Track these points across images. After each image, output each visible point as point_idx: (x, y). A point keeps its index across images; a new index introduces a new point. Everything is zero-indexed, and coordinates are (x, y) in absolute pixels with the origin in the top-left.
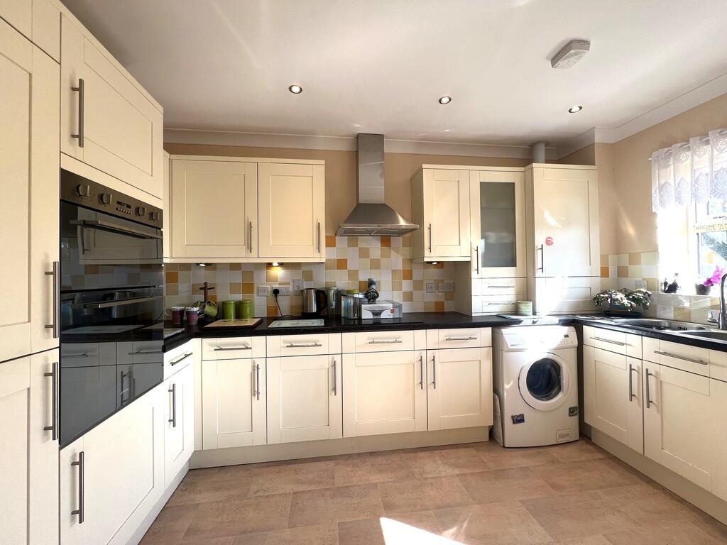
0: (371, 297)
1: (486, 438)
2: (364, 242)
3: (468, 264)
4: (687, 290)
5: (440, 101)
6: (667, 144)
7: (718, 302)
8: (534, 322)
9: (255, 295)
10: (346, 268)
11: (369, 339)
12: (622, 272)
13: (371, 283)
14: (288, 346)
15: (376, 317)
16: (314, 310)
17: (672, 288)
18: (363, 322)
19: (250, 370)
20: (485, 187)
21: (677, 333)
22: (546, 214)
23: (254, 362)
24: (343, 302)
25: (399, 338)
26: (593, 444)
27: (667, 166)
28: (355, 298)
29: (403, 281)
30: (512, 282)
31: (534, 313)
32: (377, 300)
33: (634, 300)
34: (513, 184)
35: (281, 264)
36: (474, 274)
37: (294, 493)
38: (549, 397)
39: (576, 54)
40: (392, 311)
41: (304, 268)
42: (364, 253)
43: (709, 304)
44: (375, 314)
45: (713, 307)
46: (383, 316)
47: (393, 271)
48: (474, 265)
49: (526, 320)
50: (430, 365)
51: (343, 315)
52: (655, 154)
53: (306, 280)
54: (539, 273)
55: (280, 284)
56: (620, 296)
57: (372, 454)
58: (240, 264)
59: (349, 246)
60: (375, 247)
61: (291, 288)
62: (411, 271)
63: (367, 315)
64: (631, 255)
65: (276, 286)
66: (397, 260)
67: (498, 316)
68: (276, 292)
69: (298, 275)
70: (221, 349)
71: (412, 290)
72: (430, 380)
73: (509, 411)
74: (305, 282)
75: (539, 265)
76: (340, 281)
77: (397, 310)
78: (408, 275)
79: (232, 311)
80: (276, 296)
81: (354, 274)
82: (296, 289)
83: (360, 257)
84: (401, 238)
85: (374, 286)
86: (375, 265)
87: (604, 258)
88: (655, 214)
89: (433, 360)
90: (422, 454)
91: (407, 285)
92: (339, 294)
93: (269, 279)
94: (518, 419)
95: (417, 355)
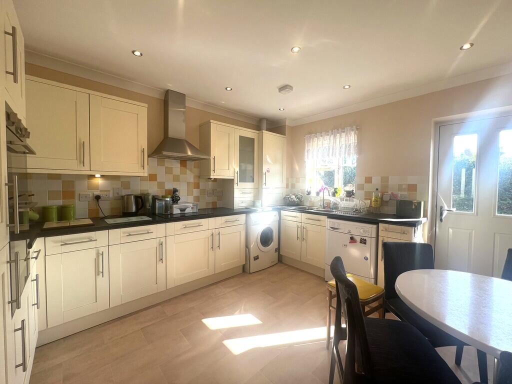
0: (175, 200)
1: (241, 271)
2: (168, 163)
3: (233, 180)
4: (313, 194)
5: (226, 89)
6: (310, 133)
7: (322, 198)
8: (263, 210)
9: (77, 201)
10: (156, 180)
11: (183, 225)
12: (293, 186)
13: (175, 191)
14: (127, 236)
15: (182, 212)
16: (134, 209)
17: (309, 193)
18: (175, 216)
19: (95, 256)
20: (242, 138)
21: (312, 211)
22: (267, 156)
23: (98, 251)
24: (157, 204)
25: (200, 223)
26: (283, 263)
27: (310, 142)
28: (166, 201)
29: (194, 189)
30: (252, 191)
31: (262, 206)
32: (179, 201)
33: (298, 198)
34: (254, 139)
35: (102, 176)
36: (235, 186)
37: (141, 329)
38: (268, 245)
39: (288, 91)
40: (192, 208)
41: (123, 180)
42: (169, 171)
43: (319, 199)
44: (181, 210)
45: (320, 201)
46: (186, 211)
47: (188, 183)
48: (236, 181)
49: (259, 209)
50: (217, 237)
51: (157, 212)
52: (306, 136)
53: (124, 189)
54: (264, 186)
55: (101, 191)
56: (293, 197)
57: (184, 295)
58: (60, 175)
59: (158, 165)
60: (176, 167)
61: (111, 195)
62: (199, 183)
63: (176, 211)
64: (296, 178)
65: (97, 193)
66: (190, 176)
67: (246, 208)
68: (98, 198)
69: (117, 184)
70: (66, 244)
71: (199, 195)
72: (217, 245)
73: (252, 255)
74: (123, 190)
75: (264, 182)
76: (152, 189)
77: (195, 207)
78: (197, 186)
79: (54, 215)
80: (98, 201)
81: (161, 185)
82: (116, 195)
83: (166, 173)
84: (193, 162)
85: (177, 193)
86: (176, 179)
87: (287, 179)
88: (305, 162)
89: (219, 234)
90: (212, 287)
91: (196, 192)
92: (155, 198)
93: (90, 187)
94: (256, 258)
95: (210, 232)
